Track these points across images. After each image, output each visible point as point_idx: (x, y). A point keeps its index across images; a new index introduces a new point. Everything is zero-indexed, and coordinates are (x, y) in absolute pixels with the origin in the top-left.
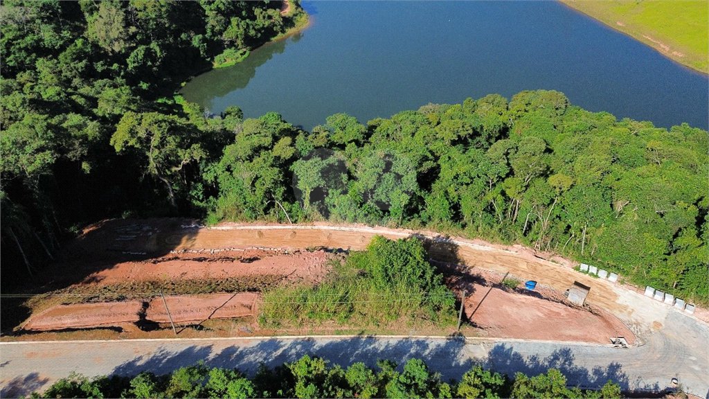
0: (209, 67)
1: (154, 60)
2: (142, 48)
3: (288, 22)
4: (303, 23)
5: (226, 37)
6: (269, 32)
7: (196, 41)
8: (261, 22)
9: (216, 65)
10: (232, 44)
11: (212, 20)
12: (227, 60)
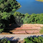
0: (12, 11)
1: (7, 10)
2: (5, 8)
3: (19, 6)
4: (21, 6)
5: (13, 7)
6: (17, 7)
7: (11, 8)
8: (17, 6)
9: (12, 10)
10: (14, 8)
11: (12, 6)
12: (13, 10)
